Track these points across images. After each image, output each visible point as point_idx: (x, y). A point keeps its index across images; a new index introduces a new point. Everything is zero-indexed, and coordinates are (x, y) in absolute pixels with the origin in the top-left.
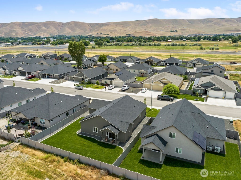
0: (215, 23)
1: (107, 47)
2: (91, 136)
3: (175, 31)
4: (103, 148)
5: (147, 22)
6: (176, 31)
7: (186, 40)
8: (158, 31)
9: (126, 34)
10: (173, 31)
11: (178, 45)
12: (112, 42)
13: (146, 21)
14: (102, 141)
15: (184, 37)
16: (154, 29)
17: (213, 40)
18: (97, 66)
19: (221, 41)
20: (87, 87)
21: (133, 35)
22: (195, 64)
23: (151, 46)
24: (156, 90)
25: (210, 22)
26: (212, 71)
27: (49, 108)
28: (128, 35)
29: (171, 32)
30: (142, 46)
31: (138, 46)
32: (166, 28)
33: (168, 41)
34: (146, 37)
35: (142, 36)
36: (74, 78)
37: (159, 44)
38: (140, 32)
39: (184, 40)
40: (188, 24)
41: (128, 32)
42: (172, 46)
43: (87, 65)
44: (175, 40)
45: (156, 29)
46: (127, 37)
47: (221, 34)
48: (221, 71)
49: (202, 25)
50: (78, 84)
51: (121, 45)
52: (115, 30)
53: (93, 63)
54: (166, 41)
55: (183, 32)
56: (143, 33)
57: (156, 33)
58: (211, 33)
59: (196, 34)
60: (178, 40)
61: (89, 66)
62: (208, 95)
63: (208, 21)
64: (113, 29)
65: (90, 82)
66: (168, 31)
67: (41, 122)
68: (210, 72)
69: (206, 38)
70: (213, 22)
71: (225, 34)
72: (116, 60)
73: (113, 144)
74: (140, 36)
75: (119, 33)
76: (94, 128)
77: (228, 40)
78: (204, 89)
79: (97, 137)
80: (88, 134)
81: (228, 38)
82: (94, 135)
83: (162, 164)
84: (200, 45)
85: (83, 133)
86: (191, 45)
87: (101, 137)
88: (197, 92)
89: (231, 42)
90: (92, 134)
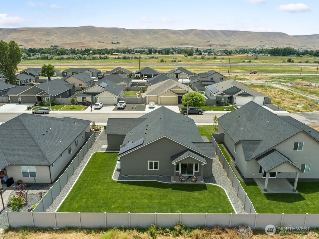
0: (161, 35)
1: (29, 61)
2: (146, 178)
3: (117, 42)
4: (188, 193)
5: (78, 30)
6: (119, 43)
7: (135, 54)
8: (95, 43)
9: (51, 45)
10: (115, 43)
11: (131, 58)
12: (33, 55)
13: (78, 28)
14: (175, 182)
15: (132, 50)
16: (89, 40)
17: (166, 54)
18: (40, 82)
19: (174, 55)
20: (53, 110)
21: (61, 47)
22: (179, 75)
23: (96, 59)
24: (168, 104)
25: (156, 33)
26: (212, 79)
27: (36, 143)
28: (53, 46)
29: (112, 44)
30: (83, 59)
31: (77, 59)
32: (105, 38)
33: (114, 54)
34: (80, 50)
35: (75, 49)
36: (20, 98)
37: (106, 57)
38: (71, 44)
39: (132, 54)
40: (132, 34)
41: (52, 43)
42: (123, 59)
43: (24, 80)
44: (122, 53)
45: (92, 40)
46: (52, 49)
47: (169, 48)
48: (221, 78)
49: (148, 37)
50: (32, 107)
51: (51, 58)
52: (33, 40)
53: (33, 78)
54: (111, 55)
55: (127, 44)
56: (74, 44)
57: (94, 44)
58: (160, 46)
59: (142, 47)
60: (125, 53)
61: (27, 82)
62: (235, 103)
63: (154, 33)
64: (27, 37)
65: (55, 102)
66: (108, 42)
67: (25, 174)
68: (210, 80)
69: (157, 52)
70: (159, 34)
71: (174, 48)
72: (65, 74)
73: (197, 183)
74: (71, 49)
75: (39, 44)
76: (151, 163)
77: (180, 53)
78: (230, 96)
79: (158, 178)
80: (137, 177)
81: (180, 51)
82: (150, 176)
83: (297, 192)
84: (156, 58)
85: (125, 176)
86: (147, 58)
87: (163, 176)
88: (221, 101)
89: (186, 55)
90: (145, 176)
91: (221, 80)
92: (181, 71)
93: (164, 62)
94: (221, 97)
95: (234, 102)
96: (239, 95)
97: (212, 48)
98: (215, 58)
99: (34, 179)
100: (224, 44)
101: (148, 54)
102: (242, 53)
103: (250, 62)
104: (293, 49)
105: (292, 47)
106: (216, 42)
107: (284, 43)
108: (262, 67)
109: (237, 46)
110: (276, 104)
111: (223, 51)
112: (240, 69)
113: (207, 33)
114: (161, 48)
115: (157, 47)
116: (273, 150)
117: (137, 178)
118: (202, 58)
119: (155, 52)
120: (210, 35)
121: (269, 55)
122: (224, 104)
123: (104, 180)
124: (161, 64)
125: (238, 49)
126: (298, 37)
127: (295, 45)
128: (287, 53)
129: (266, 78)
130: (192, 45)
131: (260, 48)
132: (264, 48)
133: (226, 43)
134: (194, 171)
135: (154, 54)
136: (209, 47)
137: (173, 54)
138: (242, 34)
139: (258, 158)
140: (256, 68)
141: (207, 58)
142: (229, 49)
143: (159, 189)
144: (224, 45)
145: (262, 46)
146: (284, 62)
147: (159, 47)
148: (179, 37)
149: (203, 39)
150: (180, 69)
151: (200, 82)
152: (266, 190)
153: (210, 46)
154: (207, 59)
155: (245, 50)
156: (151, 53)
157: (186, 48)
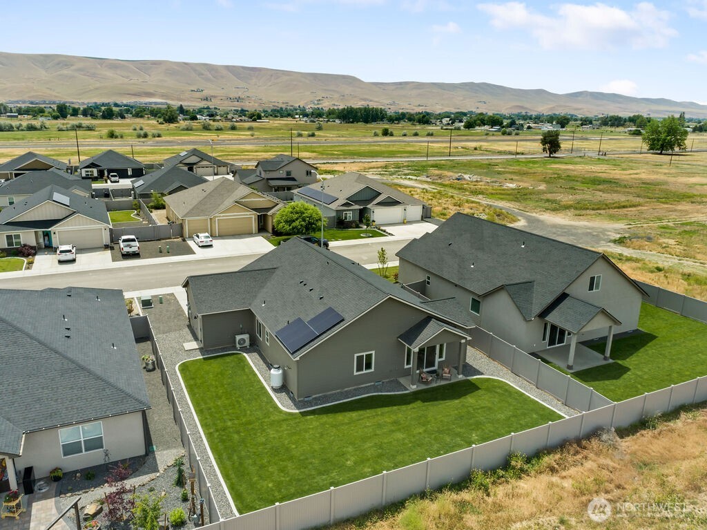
0: (80, 70)
7: (19, 116)
14: (414, 387)
17: (105, 117)
19: (129, 120)
22: (195, 167)
24: (236, 235)
25: (66, 65)
26: (289, 173)
39: (10, 116)
47: (107, 102)
48: (307, 172)
49: (43, 74)
58: (80, 99)
59: (30, 100)
62: (374, 221)
63: (58, 64)
68: (284, 176)
69: (80, 112)
70: (73, 68)
71: (117, 102)
73: (454, 380)
76: (360, 359)
77: (142, 117)
78: (362, 207)
79: (375, 388)
80: (333, 394)
81: (141, 111)
82: (355, 387)
83: (611, 361)
84: (90, 129)
85: (306, 399)
86: (64, 127)
87: (383, 382)
88: (346, 218)
89: (161, 120)
90: (346, 389)
91: (307, 174)
92: (198, 159)
93: (116, 137)
94: (345, 210)
95: (372, 219)
96: (380, 204)
97: (211, 105)
98: (233, 128)
99: (107, 455)
100: (237, 96)
101: (56, 118)
102: (282, 117)
103: (313, 135)
104: (381, 109)
105: (373, 105)
106: (218, 92)
107: (355, 97)
108: (345, 146)
109: (264, 100)
110: (440, 217)
111: (237, 111)
112: (308, 151)
113: (195, 71)
114: (83, 104)
115: (74, 101)
116: (564, 296)
117: (335, 397)
118: (204, 128)
119: (75, 112)
120: (202, 75)
121: (338, 121)
122: (354, 225)
123: (269, 417)
124: (114, 143)
125: (269, 107)
126: (381, 86)
127: (376, 102)
128: (369, 116)
129: (374, 168)
130: (162, 96)
131: (312, 106)
132: (320, 106)
133: (240, 94)
134: (437, 360)
135: (73, 117)
136: (205, 102)
137: (123, 117)
138: (271, 76)
139: (543, 314)
140: (337, 149)
141: (215, 128)
142: (251, 106)
143: (399, 407)
144: (238, 99)
145: (316, 102)
146: (376, 135)
147: (80, 102)
148: (127, 77)
149: (189, 84)
150: (194, 152)
151: (264, 181)
152: (572, 366)
153: (207, 99)
154: (216, 130)
155: (284, 109)
156: (64, 116)
157: (151, 103)
